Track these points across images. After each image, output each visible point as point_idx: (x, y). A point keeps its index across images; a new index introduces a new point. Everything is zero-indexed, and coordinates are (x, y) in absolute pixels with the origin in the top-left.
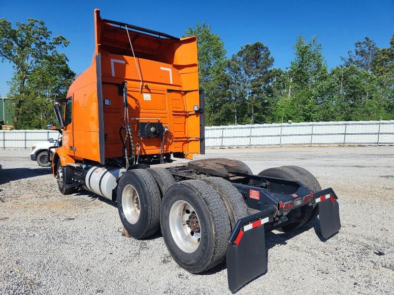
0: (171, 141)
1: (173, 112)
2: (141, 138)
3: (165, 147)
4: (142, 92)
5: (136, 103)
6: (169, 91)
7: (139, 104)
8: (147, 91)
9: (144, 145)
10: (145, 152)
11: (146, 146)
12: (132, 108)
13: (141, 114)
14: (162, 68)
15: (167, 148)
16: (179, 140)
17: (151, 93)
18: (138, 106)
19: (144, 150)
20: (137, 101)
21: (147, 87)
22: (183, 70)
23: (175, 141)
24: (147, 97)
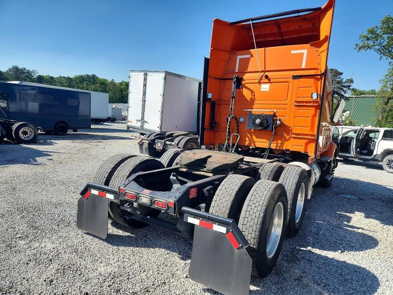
0: (288, 137)
1: (296, 102)
2: (252, 130)
3: (279, 142)
4: (260, 83)
5: (252, 94)
6: (295, 77)
7: (254, 96)
8: (266, 81)
9: (254, 137)
10: (254, 145)
11: (257, 138)
12: (247, 100)
13: (255, 106)
14: (293, 52)
15: (282, 144)
16: (301, 136)
17: (271, 83)
18: (253, 98)
19: (254, 142)
20: (253, 92)
21: (267, 77)
22: (322, 47)
23: (294, 138)
24: (265, 87)
